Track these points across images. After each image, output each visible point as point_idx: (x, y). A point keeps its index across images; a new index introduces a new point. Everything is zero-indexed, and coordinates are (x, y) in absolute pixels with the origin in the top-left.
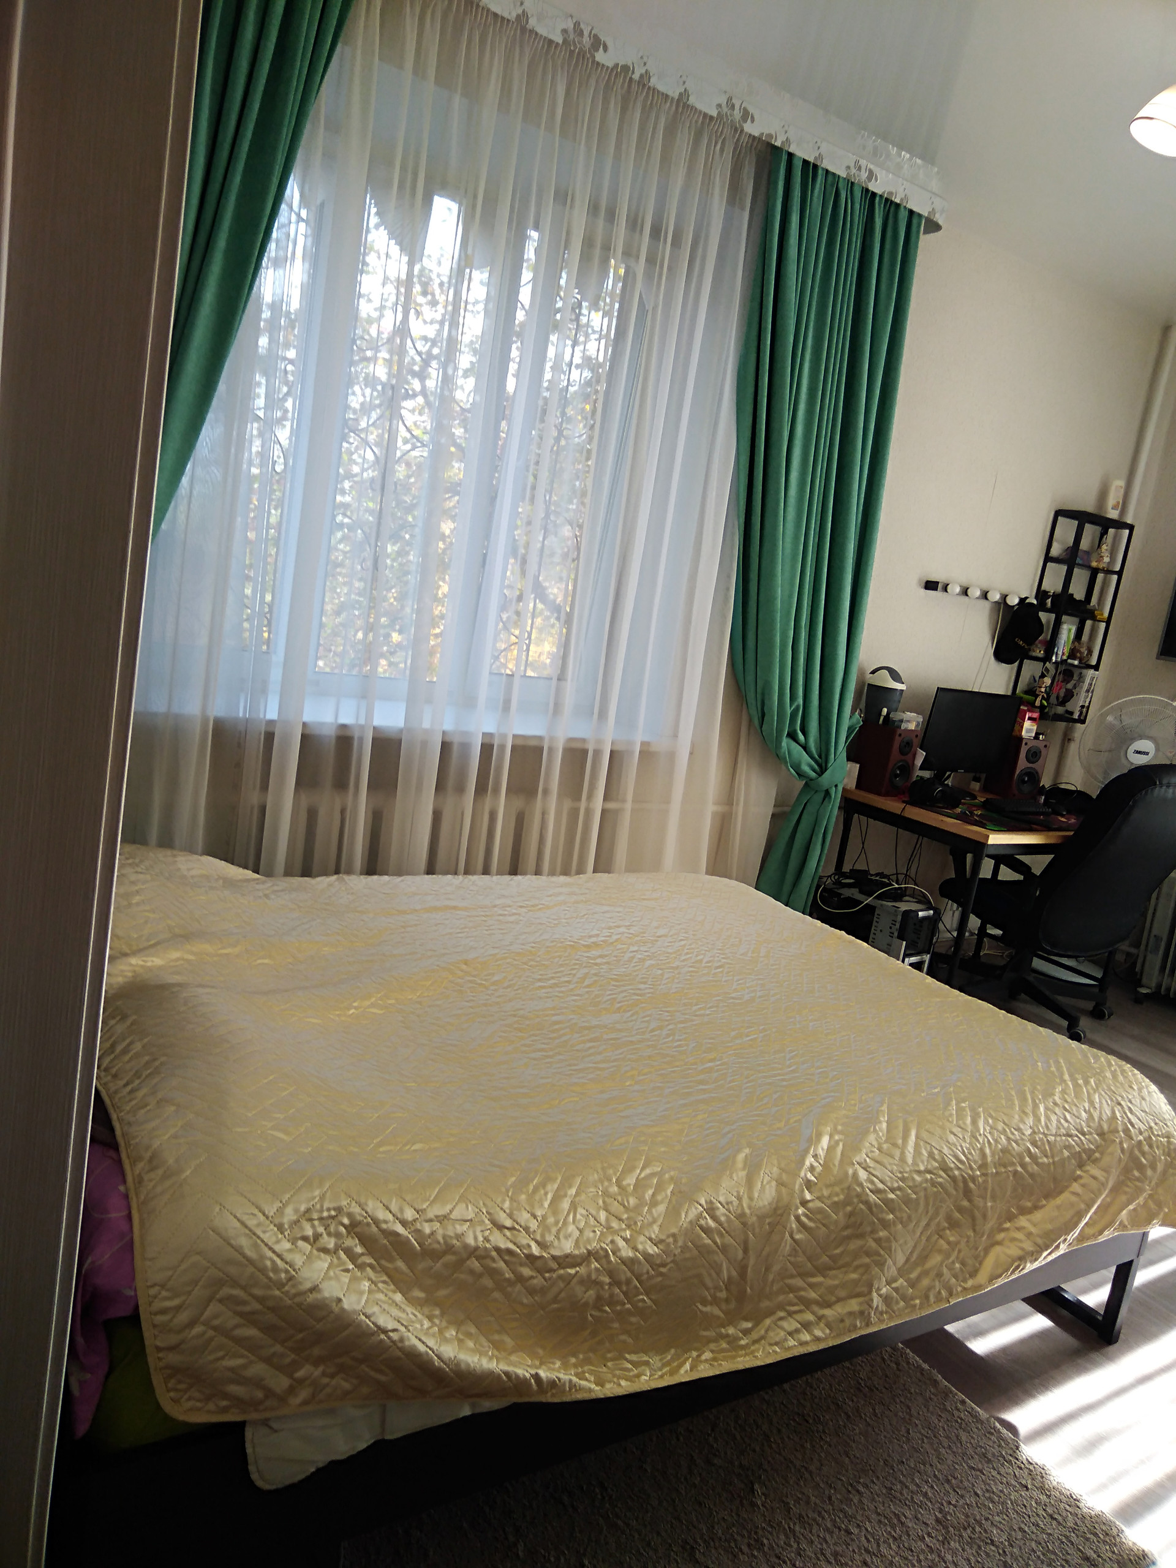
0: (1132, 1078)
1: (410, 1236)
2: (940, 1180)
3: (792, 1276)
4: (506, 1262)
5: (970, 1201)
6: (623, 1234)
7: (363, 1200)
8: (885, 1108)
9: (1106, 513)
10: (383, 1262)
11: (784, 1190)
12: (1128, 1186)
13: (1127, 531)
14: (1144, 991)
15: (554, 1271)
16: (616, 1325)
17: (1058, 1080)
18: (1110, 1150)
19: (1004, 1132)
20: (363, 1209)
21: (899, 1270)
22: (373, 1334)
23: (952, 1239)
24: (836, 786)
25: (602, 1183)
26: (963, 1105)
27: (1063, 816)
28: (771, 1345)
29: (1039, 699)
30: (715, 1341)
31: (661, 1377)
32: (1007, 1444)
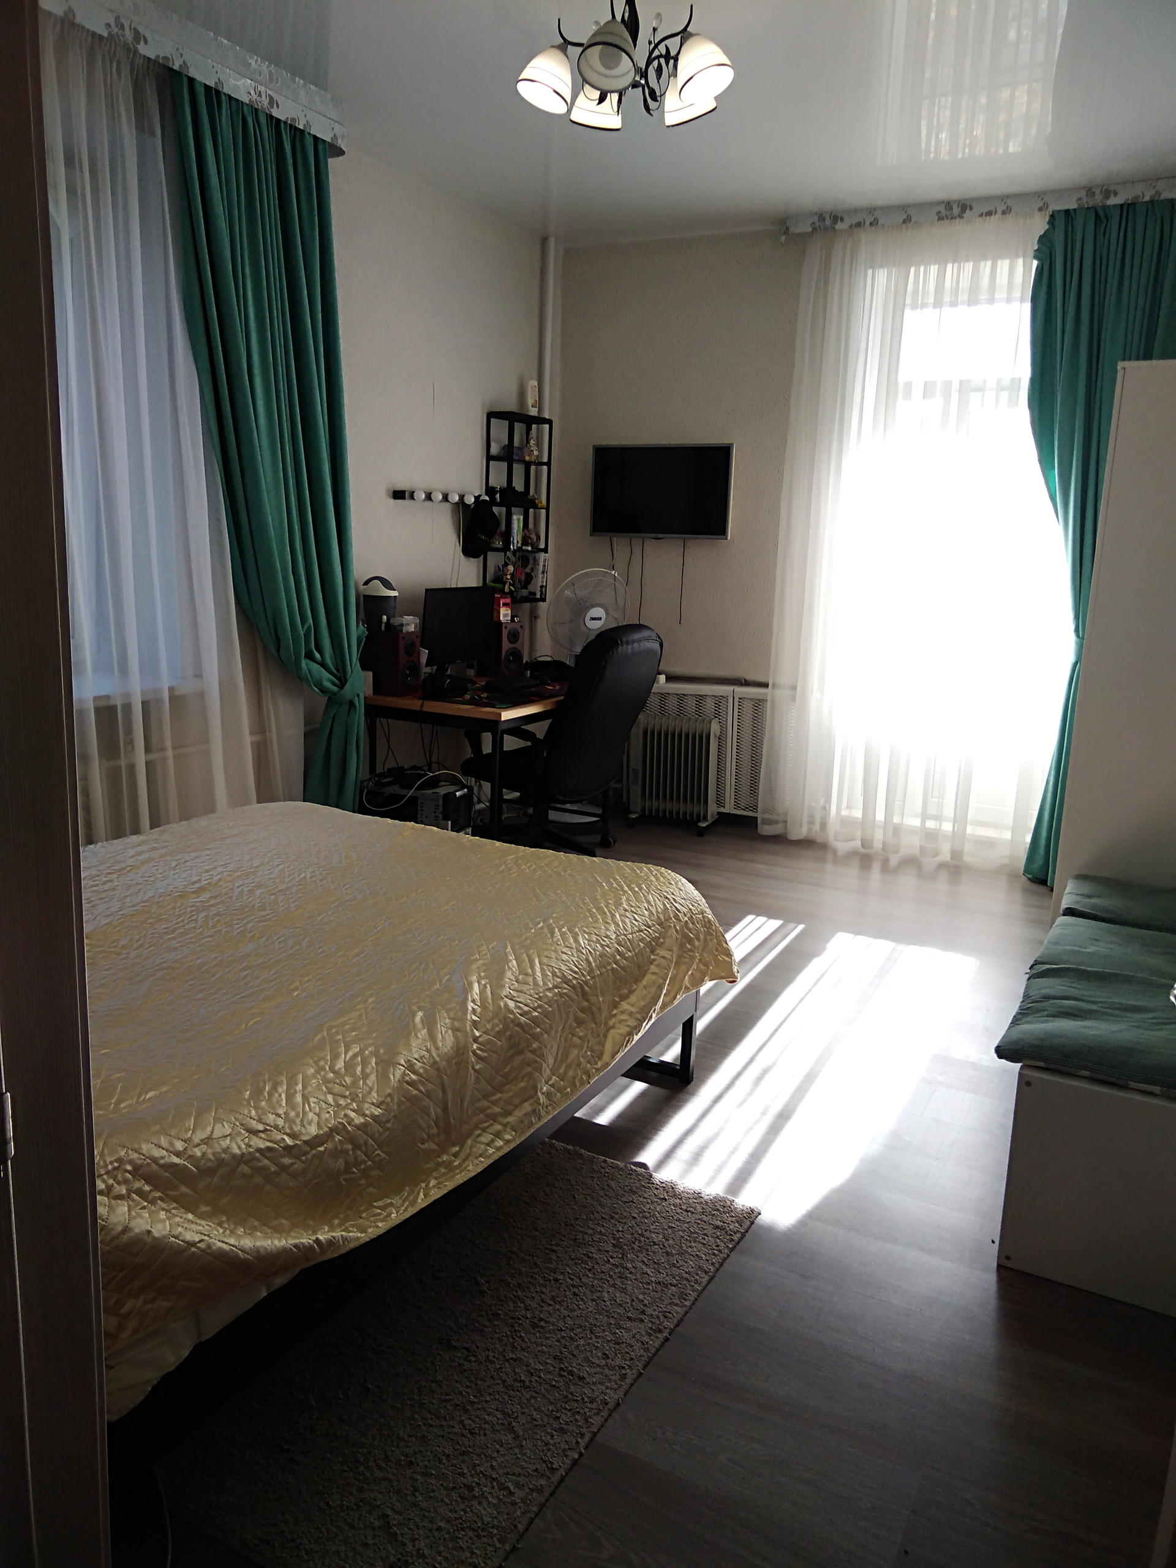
0: (669, 877)
1: (186, 1163)
2: (565, 991)
3: (479, 1100)
4: (268, 1159)
5: (588, 1001)
6: (351, 1107)
7: (137, 1146)
8: (509, 949)
9: (528, 411)
10: (171, 1193)
11: (459, 1034)
12: (686, 958)
13: (547, 426)
14: (633, 816)
15: (309, 1153)
16: (363, 1182)
17: (621, 893)
18: (669, 933)
19: (598, 941)
20: (140, 1154)
21: (551, 1070)
22: (185, 1250)
23: (581, 1034)
24: (358, 696)
25: (320, 1074)
26: (564, 930)
27: (549, 685)
28: (477, 1158)
29: (507, 587)
30: (435, 1169)
31: (406, 1210)
32: (643, 1176)
